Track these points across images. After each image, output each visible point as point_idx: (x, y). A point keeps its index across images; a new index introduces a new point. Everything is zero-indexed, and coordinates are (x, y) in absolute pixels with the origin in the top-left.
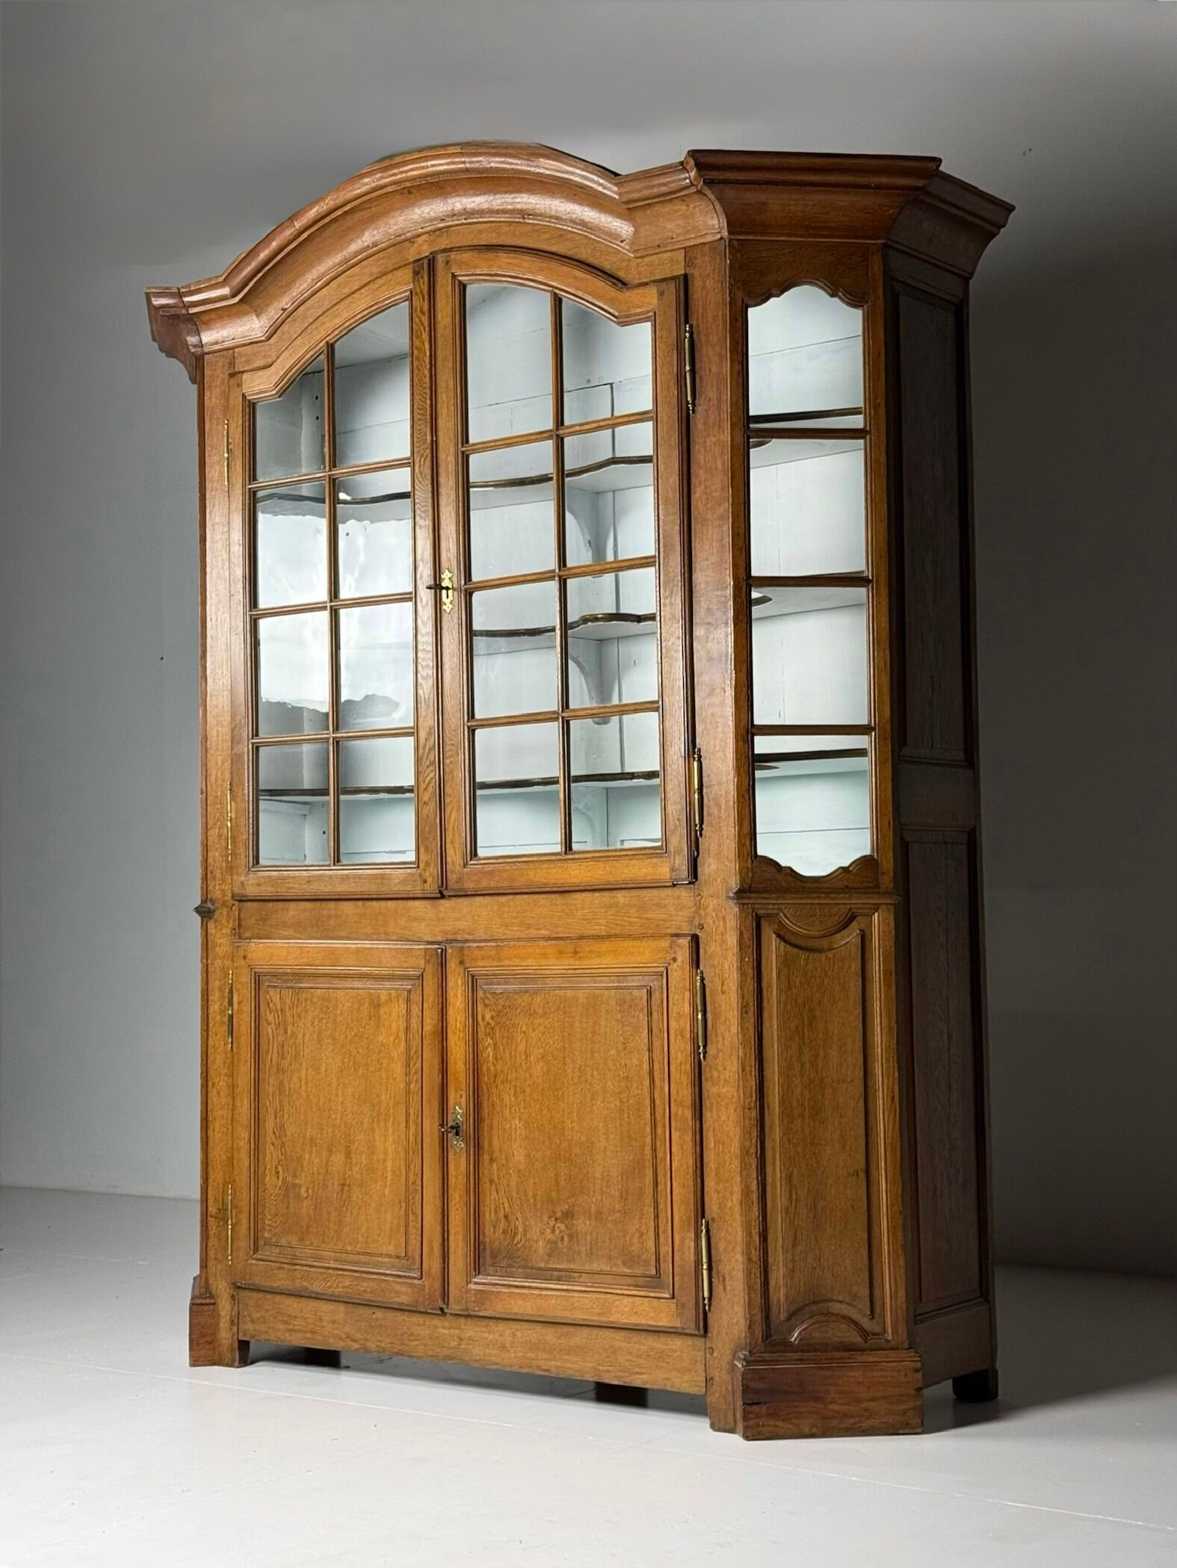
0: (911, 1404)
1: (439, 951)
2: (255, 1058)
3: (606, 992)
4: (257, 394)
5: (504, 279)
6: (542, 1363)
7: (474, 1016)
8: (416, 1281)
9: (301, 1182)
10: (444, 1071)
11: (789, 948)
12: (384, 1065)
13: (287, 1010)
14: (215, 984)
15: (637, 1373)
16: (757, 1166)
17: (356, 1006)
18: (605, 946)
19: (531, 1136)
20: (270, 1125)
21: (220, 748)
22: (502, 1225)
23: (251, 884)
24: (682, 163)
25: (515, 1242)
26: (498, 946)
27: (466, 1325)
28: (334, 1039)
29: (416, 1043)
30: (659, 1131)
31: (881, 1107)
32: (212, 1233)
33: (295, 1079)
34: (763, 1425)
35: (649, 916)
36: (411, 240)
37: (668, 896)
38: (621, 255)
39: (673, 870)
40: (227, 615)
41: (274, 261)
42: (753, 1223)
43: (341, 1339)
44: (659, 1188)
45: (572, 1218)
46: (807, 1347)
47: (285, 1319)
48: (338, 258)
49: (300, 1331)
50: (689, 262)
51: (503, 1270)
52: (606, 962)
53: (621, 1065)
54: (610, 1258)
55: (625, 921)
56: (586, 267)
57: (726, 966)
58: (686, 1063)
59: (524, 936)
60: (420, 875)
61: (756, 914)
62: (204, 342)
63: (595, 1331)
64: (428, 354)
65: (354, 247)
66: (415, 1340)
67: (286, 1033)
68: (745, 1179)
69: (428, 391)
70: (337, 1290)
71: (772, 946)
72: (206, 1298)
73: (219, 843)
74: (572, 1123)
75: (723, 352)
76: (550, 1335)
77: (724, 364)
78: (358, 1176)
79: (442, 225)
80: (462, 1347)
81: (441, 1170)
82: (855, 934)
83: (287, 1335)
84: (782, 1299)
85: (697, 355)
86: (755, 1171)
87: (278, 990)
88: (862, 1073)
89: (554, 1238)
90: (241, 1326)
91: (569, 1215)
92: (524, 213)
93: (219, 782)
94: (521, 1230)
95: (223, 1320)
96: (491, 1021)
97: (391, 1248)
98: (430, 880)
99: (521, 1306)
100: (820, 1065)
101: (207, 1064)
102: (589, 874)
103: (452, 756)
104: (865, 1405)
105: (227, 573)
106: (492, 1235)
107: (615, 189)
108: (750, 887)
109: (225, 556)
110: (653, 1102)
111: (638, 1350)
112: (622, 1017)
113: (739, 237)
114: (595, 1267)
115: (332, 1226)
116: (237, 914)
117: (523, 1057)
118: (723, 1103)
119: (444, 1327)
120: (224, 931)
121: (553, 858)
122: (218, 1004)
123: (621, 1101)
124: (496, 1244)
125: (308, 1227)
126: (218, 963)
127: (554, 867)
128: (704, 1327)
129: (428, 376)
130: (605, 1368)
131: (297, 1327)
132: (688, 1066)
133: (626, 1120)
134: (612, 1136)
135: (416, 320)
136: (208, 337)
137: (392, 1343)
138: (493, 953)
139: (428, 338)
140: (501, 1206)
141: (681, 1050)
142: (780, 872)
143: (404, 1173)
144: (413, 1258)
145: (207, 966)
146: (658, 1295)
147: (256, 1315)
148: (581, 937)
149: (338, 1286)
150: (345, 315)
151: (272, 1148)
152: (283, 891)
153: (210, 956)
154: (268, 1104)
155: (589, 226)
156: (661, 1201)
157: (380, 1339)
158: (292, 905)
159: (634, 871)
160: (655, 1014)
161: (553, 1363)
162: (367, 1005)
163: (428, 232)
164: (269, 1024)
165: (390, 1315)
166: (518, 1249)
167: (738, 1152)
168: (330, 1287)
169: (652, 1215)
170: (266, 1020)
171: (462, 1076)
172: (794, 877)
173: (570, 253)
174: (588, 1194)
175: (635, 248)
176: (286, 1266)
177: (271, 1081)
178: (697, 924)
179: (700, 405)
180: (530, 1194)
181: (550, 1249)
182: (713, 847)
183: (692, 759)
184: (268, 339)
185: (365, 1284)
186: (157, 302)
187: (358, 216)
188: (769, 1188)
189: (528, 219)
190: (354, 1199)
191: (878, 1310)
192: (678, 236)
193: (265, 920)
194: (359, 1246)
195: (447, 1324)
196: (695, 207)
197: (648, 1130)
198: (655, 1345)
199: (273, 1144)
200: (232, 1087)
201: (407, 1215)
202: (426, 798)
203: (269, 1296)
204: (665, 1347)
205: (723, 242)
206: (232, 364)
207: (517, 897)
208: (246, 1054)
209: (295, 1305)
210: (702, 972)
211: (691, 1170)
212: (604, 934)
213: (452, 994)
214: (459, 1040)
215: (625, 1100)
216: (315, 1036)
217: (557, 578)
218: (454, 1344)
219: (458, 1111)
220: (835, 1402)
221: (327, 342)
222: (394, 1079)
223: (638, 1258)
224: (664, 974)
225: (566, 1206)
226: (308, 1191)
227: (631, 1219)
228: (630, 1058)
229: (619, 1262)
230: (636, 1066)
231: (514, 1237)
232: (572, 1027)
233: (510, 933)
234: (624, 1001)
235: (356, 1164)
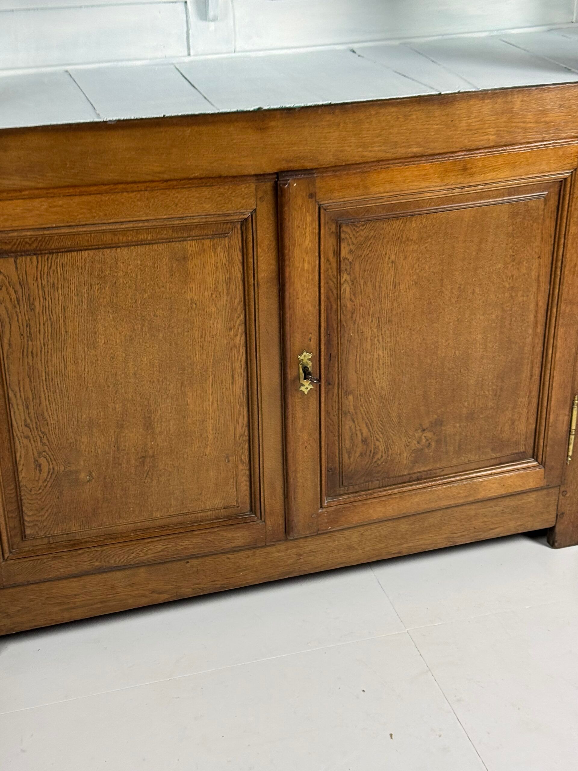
3: (498, 207)
8: (254, 524)
9: (80, 467)
13: (31, 281)
17: (149, 263)
19: (398, 362)
22: (359, 449)
25: (375, 460)
26: (359, 172)
33: (56, 360)
45: (441, 425)
51: (357, 487)
52: (500, 175)
54: (478, 448)
55: (519, 127)
59: (388, 156)
67: (33, 309)
70: (145, 558)
74: (446, 341)
76: (403, 525)
78: (166, 444)
80: (302, 560)
89: (419, 447)
91: (439, 423)
94: (382, 448)
96: (348, 256)
99: (379, 511)
106: (348, 460)
111: (495, 511)
114: (463, 459)
115: (131, 500)
117: (391, 287)
119: (279, 551)
123: (504, 311)
124: (353, 466)
125: (95, 509)
130: (459, 534)
134: (490, 345)
137: (214, 581)
138: (354, 181)
140: (358, 433)
146: (525, 466)
149: (146, 554)
151: (25, 441)
157: (198, 582)
165: (211, 559)
166: (378, 465)
168: (134, 558)
174: (461, 400)
180: (394, 414)
181: (415, 457)
190: (162, 467)
194: (172, 509)
199: (27, 437)
214: (307, 282)
216: (85, 307)
218: (290, 562)
219: (306, 356)
222: (213, 337)
223: (508, 441)
224: (569, 180)
225: (436, 416)
226: (90, 474)
227: (503, 412)
228: (518, 269)
229: (489, 450)
230: (524, 275)
231: (373, 457)
232: (453, 247)
233: (370, 154)
234: (518, 214)
235: (161, 433)
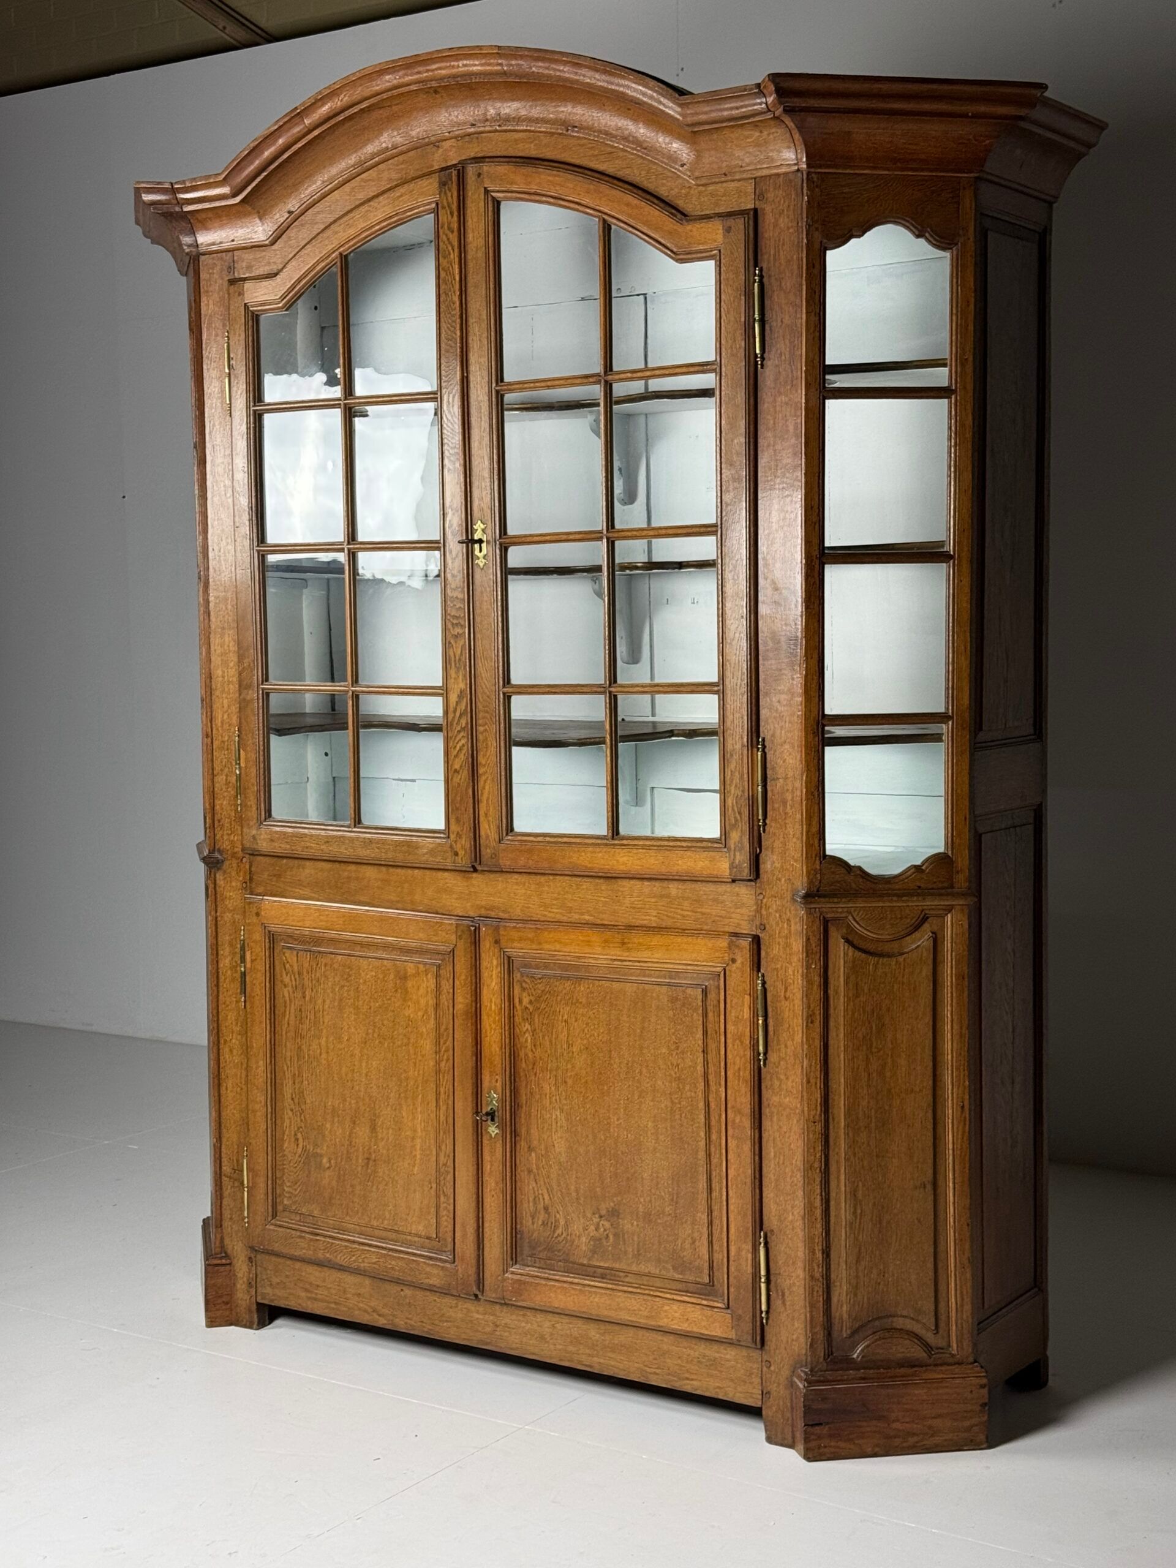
0: (974, 1421)
1: (473, 928)
2: (270, 1020)
3: (657, 988)
4: (261, 305)
5: (544, 199)
6: (584, 1358)
7: (510, 998)
8: (448, 1265)
9: (324, 1152)
10: (478, 1055)
11: (858, 954)
12: (412, 1041)
13: (305, 974)
14: (225, 938)
15: (687, 1379)
16: (821, 1181)
17: (381, 976)
18: (656, 940)
19: (574, 1129)
20: (288, 1090)
21: (226, 689)
22: (542, 1216)
23: (263, 838)
24: (758, 85)
25: (556, 1235)
26: (537, 928)
27: (502, 1311)
28: (357, 1008)
29: (446, 1020)
30: (714, 1137)
31: (950, 1117)
32: (226, 1193)
33: (314, 1046)
34: (825, 1447)
35: (703, 910)
36: (436, 144)
37: (726, 892)
38: (680, 181)
39: (732, 867)
40: (231, 547)
41: (280, 160)
42: (816, 1241)
43: (368, 1313)
44: (714, 1195)
45: (618, 1216)
46: (868, 1364)
47: (308, 1286)
48: (352, 159)
49: (322, 1301)
50: (760, 196)
51: (542, 1262)
52: (657, 956)
53: (672, 1064)
54: (659, 1260)
55: (677, 913)
56: (640, 192)
57: (790, 972)
58: (745, 1069)
59: (565, 919)
60: (451, 847)
61: (824, 918)
62: (199, 242)
63: (641, 1332)
64: (457, 278)
65: (370, 149)
66: (447, 1321)
67: (304, 997)
68: (808, 1195)
69: (458, 321)
70: (362, 1265)
71: (840, 952)
72: (221, 1258)
73: (227, 791)
74: (618, 1120)
75: (798, 301)
76: (593, 1332)
77: (799, 316)
78: (385, 1152)
79: (472, 130)
80: (498, 1333)
81: (475, 1155)
82: (926, 937)
83: (309, 1303)
84: (845, 1316)
85: (767, 303)
86: (819, 1187)
87: (295, 953)
88: (931, 1083)
89: (597, 1235)
90: (259, 1290)
91: (614, 1213)
92: (568, 125)
93: (226, 727)
94: (562, 1222)
95: (241, 1282)
96: (529, 1006)
97: (421, 1228)
98: (461, 853)
99: (560, 1299)
100: (888, 1074)
101: (218, 1020)
102: (638, 862)
103: (486, 724)
104: (929, 1422)
105: (230, 500)
106: (531, 1225)
107: (679, 109)
108: (818, 891)
109: (228, 483)
110: (707, 1105)
111: (689, 1355)
112: (674, 1016)
113: (819, 170)
114: (643, 1268)
115: (356, 1200)
116: (248, 867)
117: (565, 1046)
118: (785, 1113)
119: (478, 1312)
120: (234, 884)
121: (599, 841)
122: (229, 958)
123: (672, 1102)
124: (535, 1235)
125: (331, 1199)
126: (228, 916)
127: (600, 852)
128: (761, 1339)
129: (458, 303)
131: (319, 1296)
132: (748, 1072)
133: (679, 1122)
134: (661, 1137)
135: (443, 237)
136: (205, 238)
138: (531, 935)
139: (457, 260)
140: (540, 1196)
141: (739, 1059)
142: (849, 873)
143: (434, 1153)
144: (445, 1240)
145: (216, 918)
146: (711, 1303)
147: (275, 1280)
148: (630, 927)
149: (363, 1262)
150: (362, 225)
151: (290, 1113)
152: (299, 850)
153: (219, 909)
154: (286, 1068)
155: (645, 145)
156: (715, 1208)
157: (411, 1318)
158: (308, 863)
159: (689, 864)
160: (710, 1014)
161: (595, 1359)
162: (392, 976)
163: (455, 137)
164: (285, 986)
165: (420, 1294)
166: (559, 1243)
167: (800, 1164)
168: (355, 1261)
169: (706, 1221)
170: (282, 981)
171: (497, 1060)
172: (863, 878)
173: (620, 174)
174: (636, 1194)
175: (697, 174)
176: (307, 1236)
177: (288, 1044)
178: (758, 923)
179: (770, 359)
180: (573, 1188)
181: (594, 1246)
182: (777, 844)
183: (755, 750)
184: (273, 243)
185: (393, 1263)
186: (147, 198)
187: (376, 114)
188: (832, 1203)
189: (573, 131)
190: (381, 1174)
191: (942, 1325)
192: (748, 165)
193: (279, 876)
194: (386, 1222)
195: (481, 1309)
196: (769, 134)
197: (702, 1134)
198: (708, 1352)
199: (292, 1110)
200: (246, 1049)
201: (438, 1197)
202: (457, 766)
203: (289, 1262)
204: (717, 1355)
205: (799, 174)
206: (231, 268)
207: (558, 877)
208: (261, 1014)
209: (317, 1274)
210: (763, 976)
211: (749, 1181)
212: (654, 925)
213: (486, 974)
214: (494, 1023)
215: (677, 1101)
216: (336, 1004)
217: (605, 540)
218: (488, 1329)
219: (493, 1098)
220: (898, 1421)
221: (341, 254)
222: (423, 1056)
223: (690, 1264)
224: (722, 975)
225: (612, 1204)
226: (330, 1162)
227: (682, 1224)
228: (683, 1059)
229: (669, 1266)
230: (690, 1067)
231: (554, 1231)
232: (619, 1020)
233: (550, 915)
234: (677, 999)
235: (382, 1139)
